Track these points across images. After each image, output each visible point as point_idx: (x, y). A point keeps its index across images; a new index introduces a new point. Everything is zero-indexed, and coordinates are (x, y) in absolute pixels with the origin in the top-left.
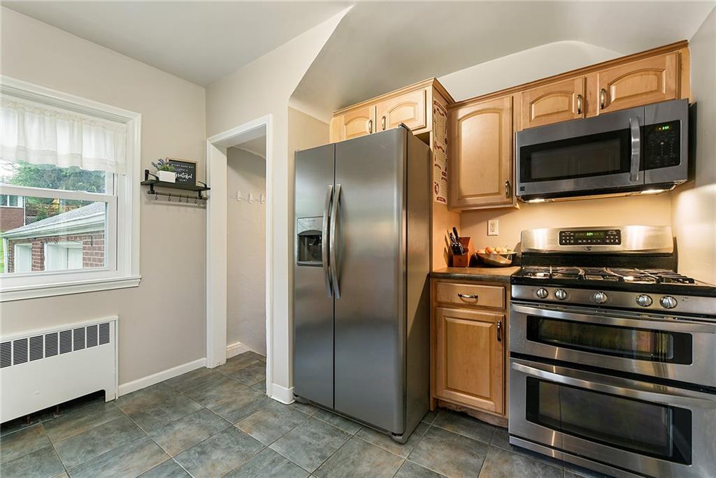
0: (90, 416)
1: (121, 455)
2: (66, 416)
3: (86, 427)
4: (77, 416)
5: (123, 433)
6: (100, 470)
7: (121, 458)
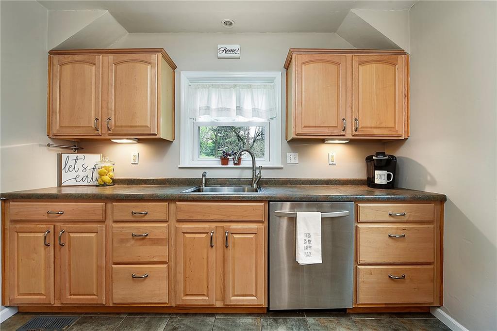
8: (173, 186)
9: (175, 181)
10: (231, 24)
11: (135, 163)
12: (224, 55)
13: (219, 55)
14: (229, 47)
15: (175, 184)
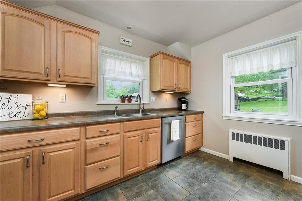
0: (272, 178)
1: (259, 197)
2: (266, 172)
3: (265, 180)
4: (268, 175)
5: (271, 192)
6: (248, 194)
7: (258, 198)
8: (94, 116)
9: (95, 112)
10: (131, 28)
11: (63, 101)
12: (123, 42)
13: (121, 42)
14: (127, 39)
15: (95, 114)
